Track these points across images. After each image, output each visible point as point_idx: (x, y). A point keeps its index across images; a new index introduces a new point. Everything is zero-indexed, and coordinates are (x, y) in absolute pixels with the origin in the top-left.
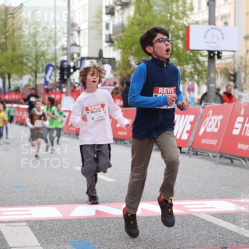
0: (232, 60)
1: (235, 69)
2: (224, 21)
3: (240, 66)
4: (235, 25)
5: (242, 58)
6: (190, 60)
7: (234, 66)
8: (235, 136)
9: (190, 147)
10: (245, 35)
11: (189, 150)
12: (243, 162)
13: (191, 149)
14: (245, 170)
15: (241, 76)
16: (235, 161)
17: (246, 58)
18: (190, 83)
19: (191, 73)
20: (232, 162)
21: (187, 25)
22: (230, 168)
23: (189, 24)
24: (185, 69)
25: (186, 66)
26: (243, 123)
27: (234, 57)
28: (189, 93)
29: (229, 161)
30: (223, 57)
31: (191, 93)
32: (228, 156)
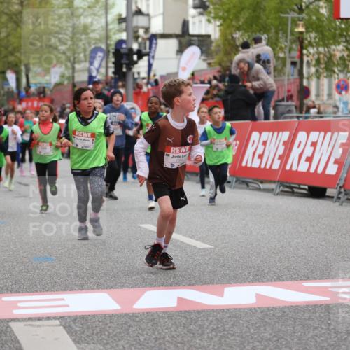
6: (341, 35)
9: (341, 187)
11: (340, 193)
13: (342, 190)
18: (341, 76)
19: (342, 58)
24: (332, 52)
25: (333, 47)
28: (340, 93)
31: (343, 93)
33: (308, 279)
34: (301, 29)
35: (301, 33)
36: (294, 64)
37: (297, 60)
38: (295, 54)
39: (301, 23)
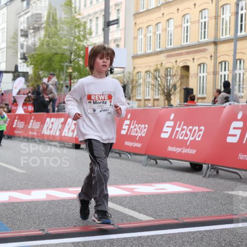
0: (122, 75)
1: (124, 82)
2: (116, 44)
3: (128, 79)
4: (125, 47)
5: (130, 73)
7: (123, 79)
8: (123, 135)
10: (132, 55)
12: (129, 155)
14: (130, 162)
15: (129, 88)
16: (122, 155)
17: (133, 74)
20: (120, 156)
21: (87, 46)
22: (118, 160)
23: (88, 45)
26: (129, 125)
27: (123, 72)
29: (119, 155)
30: (114, 73)
32: (117, 151)
33: (71, 187)
34: (70, 70)
35: (71, 72)
36: (67, 87)
37: (69, 85)
38: (68, 82)
39: (70, 68)
